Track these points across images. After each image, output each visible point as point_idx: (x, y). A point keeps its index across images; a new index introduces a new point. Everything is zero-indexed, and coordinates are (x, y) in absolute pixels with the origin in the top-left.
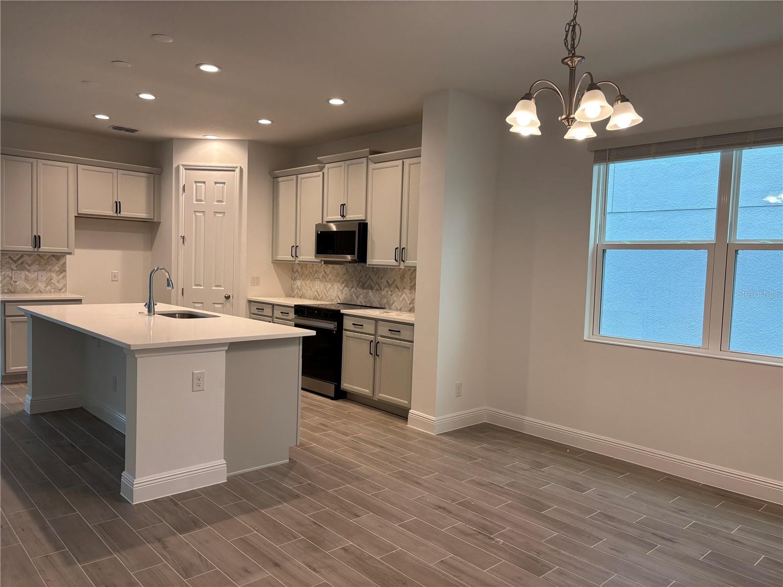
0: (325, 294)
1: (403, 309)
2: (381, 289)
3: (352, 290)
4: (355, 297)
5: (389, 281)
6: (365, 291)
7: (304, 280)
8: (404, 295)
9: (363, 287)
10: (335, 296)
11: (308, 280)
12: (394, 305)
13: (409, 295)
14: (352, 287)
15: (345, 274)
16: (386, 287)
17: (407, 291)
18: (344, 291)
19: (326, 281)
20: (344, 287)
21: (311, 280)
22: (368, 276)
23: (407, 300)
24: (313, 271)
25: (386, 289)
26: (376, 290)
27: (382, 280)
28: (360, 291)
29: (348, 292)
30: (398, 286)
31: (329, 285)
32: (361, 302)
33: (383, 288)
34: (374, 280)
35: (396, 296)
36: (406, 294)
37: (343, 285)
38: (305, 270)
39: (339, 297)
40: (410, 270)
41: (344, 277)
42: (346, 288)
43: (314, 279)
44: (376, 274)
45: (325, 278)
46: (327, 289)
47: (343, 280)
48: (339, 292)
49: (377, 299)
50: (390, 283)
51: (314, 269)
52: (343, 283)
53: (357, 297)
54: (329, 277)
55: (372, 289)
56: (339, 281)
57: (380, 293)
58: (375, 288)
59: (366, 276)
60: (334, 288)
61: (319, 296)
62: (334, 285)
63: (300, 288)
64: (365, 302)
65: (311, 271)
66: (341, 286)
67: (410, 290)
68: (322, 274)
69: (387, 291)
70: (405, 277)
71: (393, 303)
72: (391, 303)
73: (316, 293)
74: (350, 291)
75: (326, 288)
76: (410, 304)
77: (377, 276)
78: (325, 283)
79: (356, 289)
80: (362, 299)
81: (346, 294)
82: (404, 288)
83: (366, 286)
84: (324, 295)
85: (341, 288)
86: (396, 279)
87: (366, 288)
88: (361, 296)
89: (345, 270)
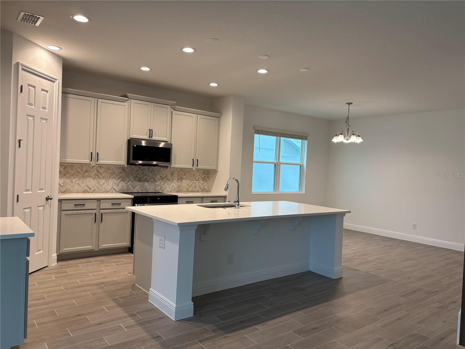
0: (98, 188)
1: (173, 191)
2: (156, 181)
3: (129, 183)
4: (132, 188)
5: (162, 176)
6: (141, 183)
7: (68, 178)
8: (173, 183)
9: (140, 180)
10: (110, 188)
11: (74, 178)
12: (166, 189)
13: (177, 183)
14: (129, 181)
15: (121, 173)
16: (160, 179)
17: (175, 181)
18: (120, 184)
19: (99, 178)
20: (121, 181)
21: (80, 178)
22: (144, 174)
23: (175, 186)
24: (82, 171)
25: (159, 181)
26: (152, 182)
27: (157, 176)
28: (138, 183)
29: (125, 185)
30: (169, 179)
31: (103, 181)
32: (138, 191)
33: (157, 180)
34: (150, 176)
35: (167, 184)
36: (174, 183)
37: (119, 180)
38: (70, 170)
39: (114, 189)
40: (177, 170)
41: (120, 175)
42: (122, 182)
43: (84, 177)
44: (152, 172)
45: (98, 176)
46: (101, 183)
47: (119, 177)
48: (115, 185)
49: (152, 187)
50: (163, 178)
51: (84, 169)
52: (119, 179)
53: (134, 188)
54: (103, 176)
55: (148, 181)
56: (115, 178)
57: (154, 184)
58: (151, 181)
59: (142, 174)
60: (109, 183)
61: (90, 189)
62: (109, 180)
63: (62, 185)
64: (141, 190)
65: (80, 171)
66: (117, 181)
67: (177, 180)
68: (94, 173)
69: (160, 182)
70: (174, 174)
71: (165, 189)
72: (164, 188)
73: (86, 188)
74: (126, 184)
75: (99, 184)
76: (177, 188)
77: (153, 173)
78: (98, 179)
79: (133, 182)
80: (139, 188)
81: (122, 186)
82: (173, 180)
83: (142, 180)
84: (96, 188)
85: (117, 183)
86: (168, 175)
87: (143, 181)
88: (138, 187)
89: (122, 170)
